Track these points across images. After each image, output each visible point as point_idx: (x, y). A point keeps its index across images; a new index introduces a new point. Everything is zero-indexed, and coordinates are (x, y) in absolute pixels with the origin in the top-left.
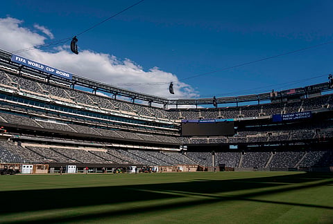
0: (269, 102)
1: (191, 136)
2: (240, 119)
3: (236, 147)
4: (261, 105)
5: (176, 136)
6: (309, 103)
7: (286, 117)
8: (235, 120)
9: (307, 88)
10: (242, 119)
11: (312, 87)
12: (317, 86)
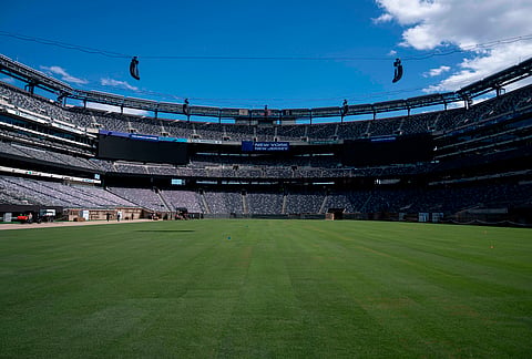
0: (233, 122)
1: (114, 160)
2: (196, 141)
3: (179, 182)
4: (223, 125)
5: (88, 158)
6: (285, 131)
7: (258, 147)
8: (189, 141)
9: (284, 111)
10: (200, 141)
11: (291, 111)
12: (297, 111)
